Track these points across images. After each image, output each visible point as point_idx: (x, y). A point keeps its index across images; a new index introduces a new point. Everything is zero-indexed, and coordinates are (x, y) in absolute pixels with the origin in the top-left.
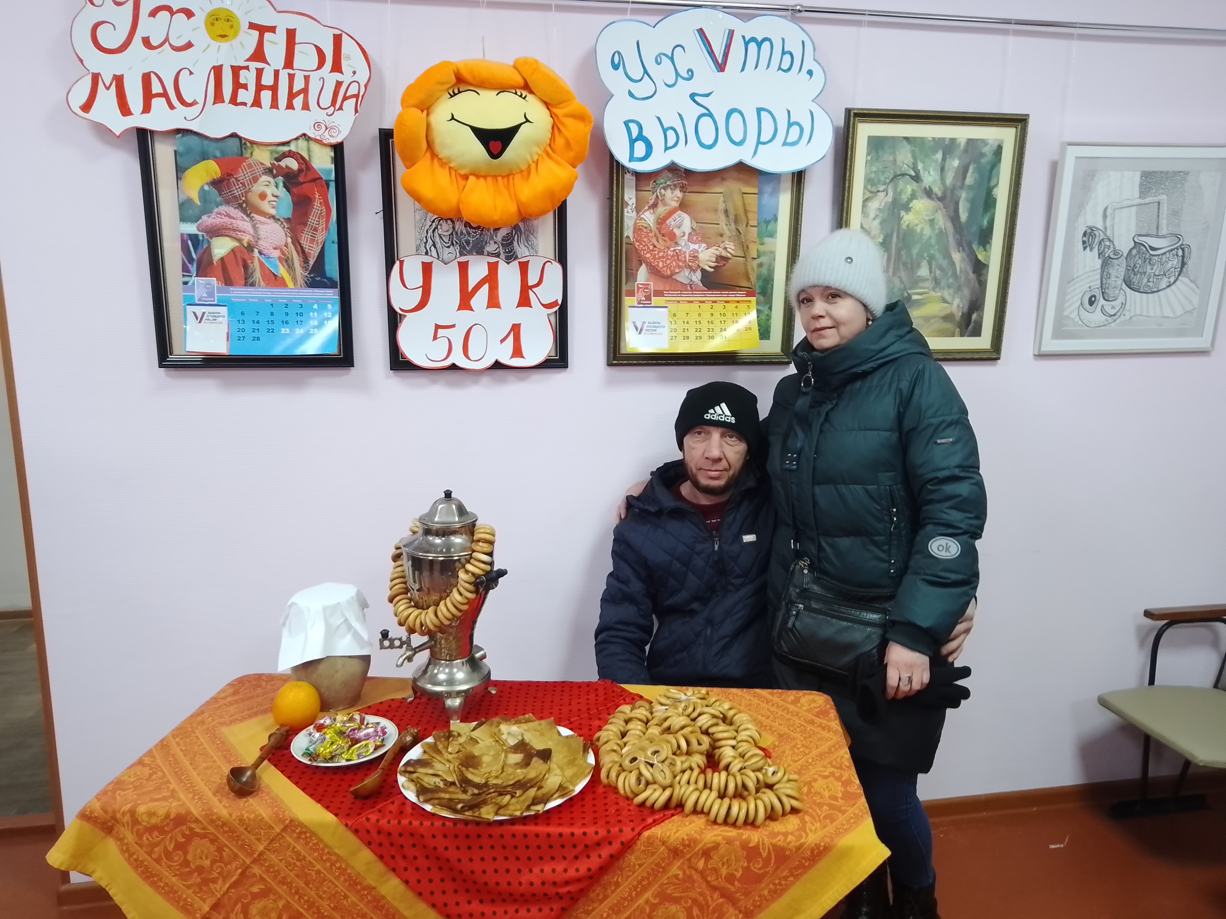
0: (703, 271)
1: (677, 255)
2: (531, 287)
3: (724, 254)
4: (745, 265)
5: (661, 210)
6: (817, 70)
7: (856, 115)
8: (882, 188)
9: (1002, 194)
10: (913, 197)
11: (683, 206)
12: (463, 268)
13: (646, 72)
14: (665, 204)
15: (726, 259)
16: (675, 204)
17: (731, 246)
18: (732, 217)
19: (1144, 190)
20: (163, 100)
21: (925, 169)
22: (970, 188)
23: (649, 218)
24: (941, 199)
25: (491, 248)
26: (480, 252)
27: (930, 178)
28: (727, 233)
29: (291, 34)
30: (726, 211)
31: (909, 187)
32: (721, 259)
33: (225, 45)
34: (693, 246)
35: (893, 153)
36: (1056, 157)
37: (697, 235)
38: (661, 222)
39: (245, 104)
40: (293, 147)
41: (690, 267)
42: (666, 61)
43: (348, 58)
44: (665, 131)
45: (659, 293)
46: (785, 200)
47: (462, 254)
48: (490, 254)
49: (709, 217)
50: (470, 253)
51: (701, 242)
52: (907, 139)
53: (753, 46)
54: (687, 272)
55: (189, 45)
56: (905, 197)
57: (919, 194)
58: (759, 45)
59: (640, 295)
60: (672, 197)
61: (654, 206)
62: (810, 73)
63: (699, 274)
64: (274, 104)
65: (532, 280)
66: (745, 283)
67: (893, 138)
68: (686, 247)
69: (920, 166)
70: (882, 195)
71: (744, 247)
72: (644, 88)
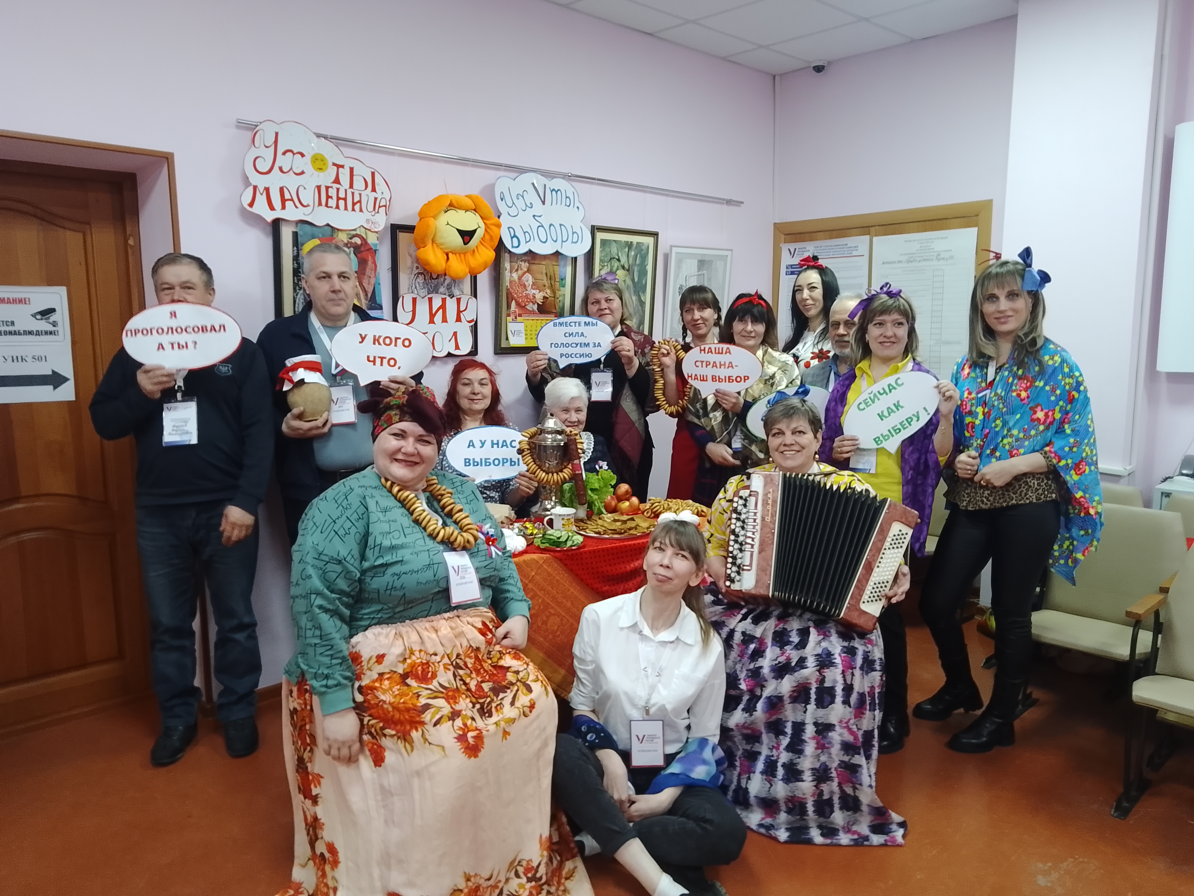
0: (538, 304)
1: (527, 296)
2: (462, 312)
3: (546, 296)
4: (554, 301)
5: (520, 272)
6: (580, 207)
7: (597, 229)
8: (606, 264)
9: (649, 268)
10: (617, 269)
11: (529, 271)
12: (430, 300)
13: (513, 203)
14: (522, 270)
15: (547, 298)
16: (526, 270)
17: (549, 291)
18: (549, 277)
19: (699, 269)
20: (292, 202)
21: (622, 255)
22: (638, 265)
23: (515, 276)
24: (628, 270)
25: (442, 289)
26: (437, 293)
27: (624, 260)
28: (547, 285)
29: (352, 169)
30: (546, 274)
31: (616, 264)
32: (545, 298)
33: (322, 174)
34: (534, 291)
35: (610, 247)
36: (668, 251)
37: (535, 285)
38: (520, 278)
39: (331, 207)
40: (358, 232)
41: (532, 302)
42: (520, 197)
43: (379, 185)
44: (525, 233)
45: (520, 315)
46: (569, 270)
47: (429, 294)
48: (441, 294)
49: (539, 276)
50: (432, 293)
51: (536, 289)
52: (615, 241)
53: (554, 192)
54: (531, 304)
55: (303, 173)
56: (614, 269)
57: (620, 267)
58: (556, 192)
59: (512, 317)
60: (525, 266)
61: (517, 270)
62: (578, 208)
63: (536, 305)
64: (346, 208)
65: (462, 308)
66: (554, 311)
67: (610, 240)
68: (531, 292)
69: (620, 255)
70: (606, 267)
71: (554, 292)
72: (513, 211)
